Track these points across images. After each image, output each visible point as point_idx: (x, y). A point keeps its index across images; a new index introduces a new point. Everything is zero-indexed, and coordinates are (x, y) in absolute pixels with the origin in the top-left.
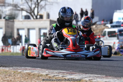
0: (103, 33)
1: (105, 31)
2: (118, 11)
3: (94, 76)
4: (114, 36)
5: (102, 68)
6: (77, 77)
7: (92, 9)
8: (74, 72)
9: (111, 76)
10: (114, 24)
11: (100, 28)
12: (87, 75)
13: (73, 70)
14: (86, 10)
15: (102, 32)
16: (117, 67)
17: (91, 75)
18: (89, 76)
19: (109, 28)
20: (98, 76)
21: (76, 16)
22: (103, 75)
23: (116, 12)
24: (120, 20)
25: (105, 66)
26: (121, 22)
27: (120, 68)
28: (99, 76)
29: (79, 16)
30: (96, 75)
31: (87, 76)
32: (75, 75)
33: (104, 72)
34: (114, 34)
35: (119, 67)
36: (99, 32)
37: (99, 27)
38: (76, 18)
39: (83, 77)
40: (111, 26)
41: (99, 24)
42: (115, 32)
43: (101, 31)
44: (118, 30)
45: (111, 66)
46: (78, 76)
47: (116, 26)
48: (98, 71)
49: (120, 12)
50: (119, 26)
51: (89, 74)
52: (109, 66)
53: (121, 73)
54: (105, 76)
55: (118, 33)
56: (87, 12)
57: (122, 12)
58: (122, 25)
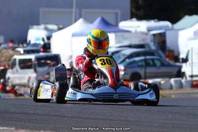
0: (10, 63)
1: (15, 59)
2: (35, 27)
4: (29, 67)
5: (10, 116)
9: (24, 129)
10: (29, 48)
11: (7, 54)
15: (10, 60)
16: (34, 114)
19: (21, 54)
20: (4, 130)
22: (12, 127)
23: (33, 28)
24: (38, 42)
25: (15, 113)
26: (40, 44)
27: (39, 116)
33: (13, 122)
34: (29, 64)
35: (38, 114)
36: (5, 61)
37: (5, 53)
40: (24, 51)
41: (5, 48)
42: (30, 60)
43: (8, 59)
44: (35, 58)
45: (25, 114)
47: (32, 52)
48: (3, 122)
49: (38, 29)
50: (37, 51)
52: (22, 113)
53: (40, 123)
54: (14, 128)
55: (36, 62)
57: (41, 29)
58: (42, 50)
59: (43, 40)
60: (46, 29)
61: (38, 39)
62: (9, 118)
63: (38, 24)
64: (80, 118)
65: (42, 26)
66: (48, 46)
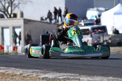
2: (91, 9)
3: (68, 75)
5: (76, 67)
6: (50, 76)
7: (66, 8)
8: (48, 71)
9: (84, 75)
10: (87, 22)
12: (61, 73)
13: (46, 69)
14: (60, 8)
16: (91, 65)
17: (65, 73)
18: (62, 75)
19: (82, 26)
21: (49, 14)
22: (77, 74)
23: (89, 10)
24: (93, 18)
25: (79, 65)
26: (94, 19)
27: (94, 67)
28: (73, 74)
29: (53, 14)
30: (70, 74)
31: (61, 75)
32: (49, 74)
33: (78, 70)
34: (87, 32)
35: (93, 65)
38: (50, 16)
39: (56, 76)
40: (84, 24)
42: (88, 30)
44: (91, 28)
45: (85, 65)
46: (52, 75)
47: (89, 24)
48: (71, 70)
49: (93, 10)
50: (92, 24)
51: (63, 73)
52: (83, 65)
53: (94, 71)
54: (78, 74)
55: (92, 31)
56: (60, 10)
57: (95, 10)
58: (95, 23)
59: (96, 17)
60: (98, 10)
61: (92, 17)
62: (75, 68)
63: (93, 7)
64: (119, 67)
65: (95, 9)
66: (99, 20)
